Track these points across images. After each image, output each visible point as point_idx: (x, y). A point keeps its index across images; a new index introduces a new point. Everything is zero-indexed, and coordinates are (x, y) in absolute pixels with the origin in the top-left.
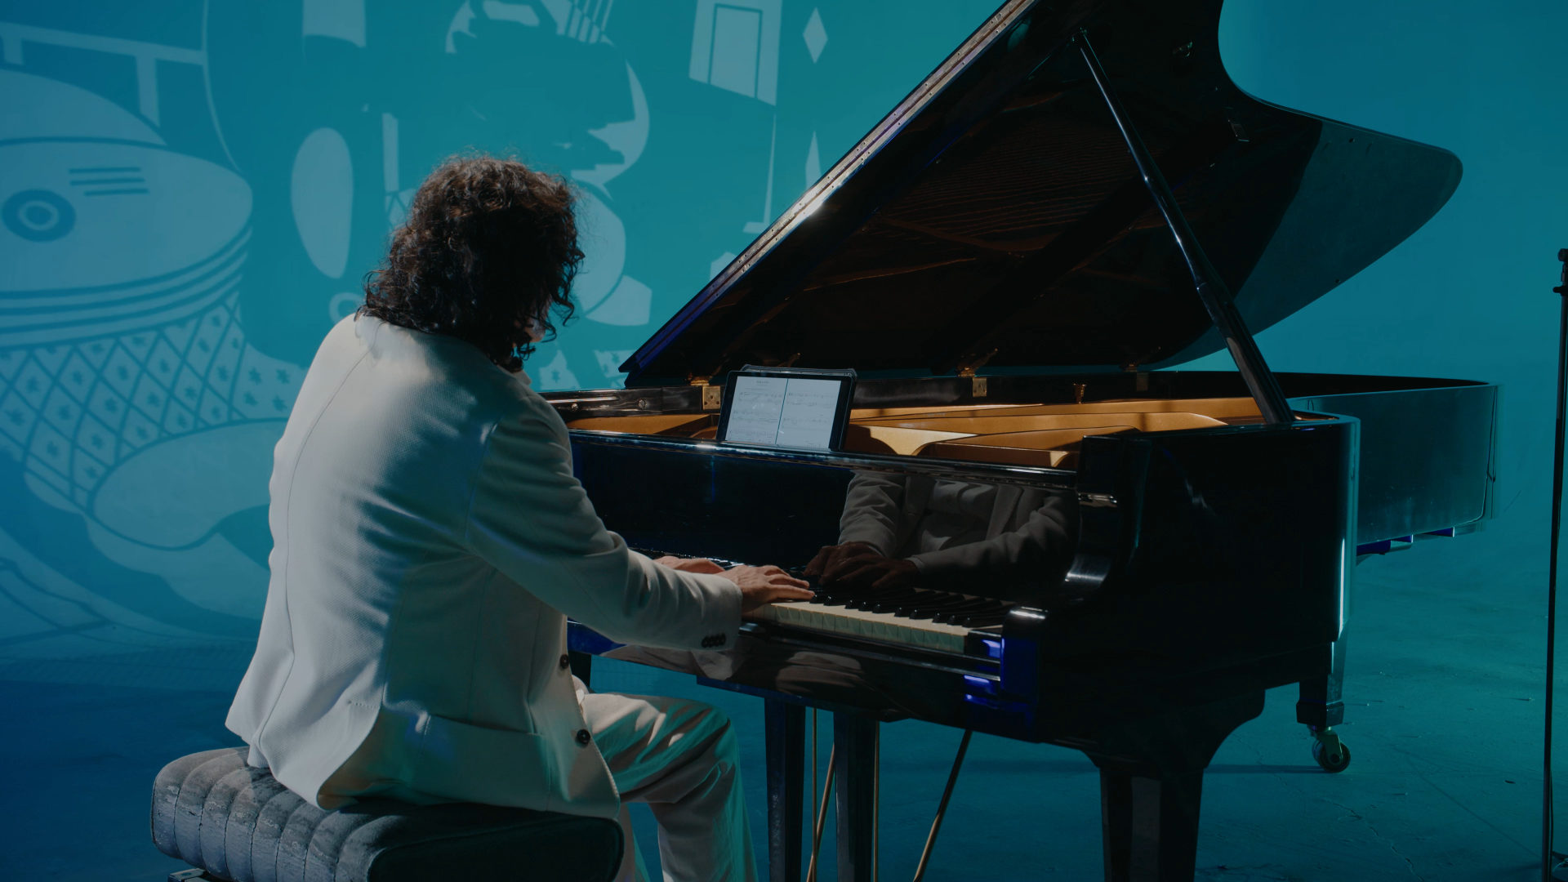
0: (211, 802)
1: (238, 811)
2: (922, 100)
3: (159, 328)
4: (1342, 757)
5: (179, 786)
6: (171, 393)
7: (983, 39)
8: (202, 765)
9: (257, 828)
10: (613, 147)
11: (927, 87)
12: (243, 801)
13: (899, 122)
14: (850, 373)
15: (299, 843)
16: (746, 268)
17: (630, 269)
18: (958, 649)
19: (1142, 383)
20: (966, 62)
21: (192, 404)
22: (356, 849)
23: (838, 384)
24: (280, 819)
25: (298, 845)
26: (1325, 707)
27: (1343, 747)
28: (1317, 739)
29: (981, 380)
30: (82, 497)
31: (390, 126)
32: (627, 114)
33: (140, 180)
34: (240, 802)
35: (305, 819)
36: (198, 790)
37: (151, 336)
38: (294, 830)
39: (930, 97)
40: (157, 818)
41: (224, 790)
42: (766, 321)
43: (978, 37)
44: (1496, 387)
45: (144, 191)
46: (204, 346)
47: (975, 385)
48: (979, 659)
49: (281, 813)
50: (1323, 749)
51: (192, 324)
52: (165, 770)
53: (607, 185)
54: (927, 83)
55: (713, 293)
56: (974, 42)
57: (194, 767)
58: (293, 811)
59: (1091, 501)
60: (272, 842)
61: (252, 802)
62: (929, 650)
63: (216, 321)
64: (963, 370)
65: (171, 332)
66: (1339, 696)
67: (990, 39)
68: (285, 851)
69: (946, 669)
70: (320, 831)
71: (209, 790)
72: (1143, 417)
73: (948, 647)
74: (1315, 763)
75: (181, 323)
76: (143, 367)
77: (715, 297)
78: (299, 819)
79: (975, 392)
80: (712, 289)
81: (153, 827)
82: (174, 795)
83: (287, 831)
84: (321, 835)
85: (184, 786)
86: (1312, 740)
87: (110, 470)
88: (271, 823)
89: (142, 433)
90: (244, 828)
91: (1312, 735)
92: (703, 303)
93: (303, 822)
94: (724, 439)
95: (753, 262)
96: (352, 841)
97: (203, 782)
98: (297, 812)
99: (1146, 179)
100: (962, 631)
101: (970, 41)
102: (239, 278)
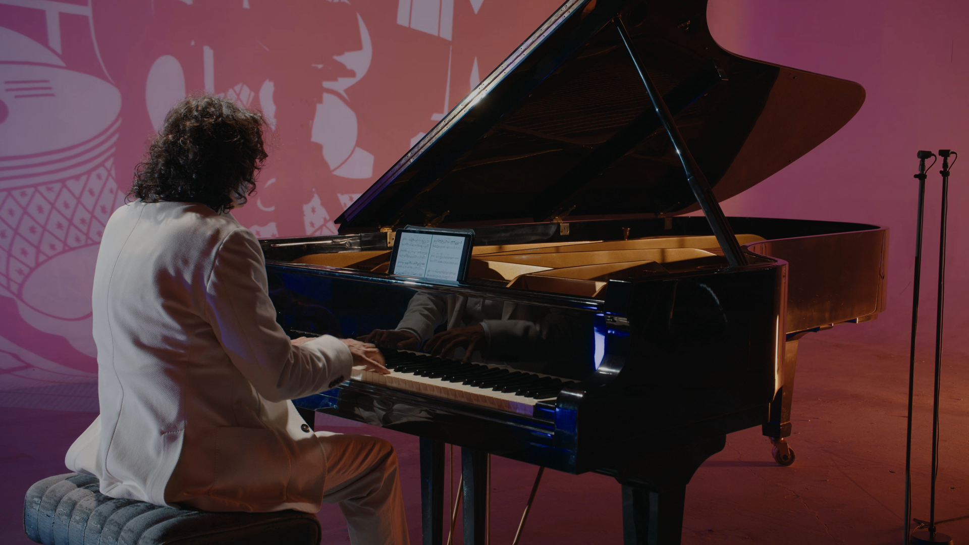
0: (60, 509)
1: (77, 515)
2: (519, 58)
3: (63, 181)
4: (789, 457)
5: (41, 498)
6: (70, 222)
7: (557, 20)
8: (54, 486)
9: (87, 527)
10: (349, 67)
11: (522, 50)
12: (79, 509)
13: (505, 71)
14: (470, 232)
15: (112, 537)
16: (412, 160)
17: (361, 143)
18: (530, 413)
19: (668, 225)
20: (546, 34)
21: (84, 228)
22: (147, 543)
23: (463, 239)
24: (101, 521)
25: (112, 539)
26: (780, 426)
27: (790, 450)
28: (775, 446)
29: (565, 224)
30: (14, 287)
31: (208, 54)
32: (358, 46)
33: (50, 88)
34: (78, 510)
35: (116, 522)
36: (52, 501)
37: (57, 186)
38: (110, 530)
39: (524, 56)
40: (27, 517)
41: (69, 501)
42: (428, 190)
43: (553, 19)
44: (884, 230)
45: (52, 95)
46: (91, 192)
47: (562, 228)
48: (542, 420)
49: (102, 518)
50: (778, 452)
51: (84, 178)
52: (32, 488)
53: (346, 91)
54: (522, 47)
55: (391, 176)
56: (550, 22)
57: (50, 486)
58: (109, 516)
59: (615, 321)
60: (96, 536)
61: (85, 510)
62: (512, 414)
63: (99, 177)
64: (555, 218)
65: (69, 183)
66: (788, 419)
67: (560, 21)
68: (104, 542)
69: (522, 426)
70: (125, 530)
71: (59, 501)
72: (663, 252)
73: (523, 412)
74: (773, 460)
75: (77, 177)
76: (53, 206)
77: (393, 178)
78: (112, 522)
79: (562, 232)
80: (391, 173)
81: (25, 523)
82: (37, 504)
83: (105, 529)
84: (125, 533)
85: (44, 498)
86: (772, 446)
87: (32, 270)
88: (96, 524)
89: (53, 247)
90: (79, 526)
91: (772, 443)
92: (386, 182)
93: (115, 524)
94: (393, 273)
95: (415, 158)
96: (145, 537)
97: (55, 496)
98: (112, 517)
99: (657, 110)
100: (532, 401)
101: (548, 22)
102: (113, 150)
